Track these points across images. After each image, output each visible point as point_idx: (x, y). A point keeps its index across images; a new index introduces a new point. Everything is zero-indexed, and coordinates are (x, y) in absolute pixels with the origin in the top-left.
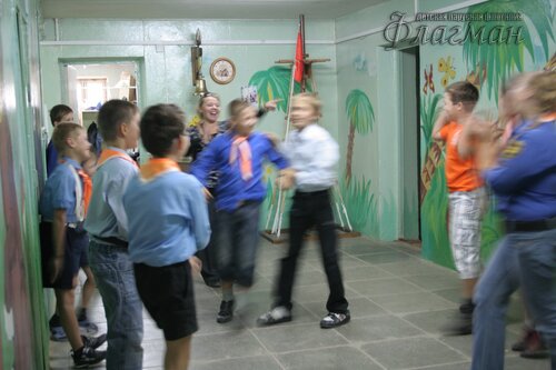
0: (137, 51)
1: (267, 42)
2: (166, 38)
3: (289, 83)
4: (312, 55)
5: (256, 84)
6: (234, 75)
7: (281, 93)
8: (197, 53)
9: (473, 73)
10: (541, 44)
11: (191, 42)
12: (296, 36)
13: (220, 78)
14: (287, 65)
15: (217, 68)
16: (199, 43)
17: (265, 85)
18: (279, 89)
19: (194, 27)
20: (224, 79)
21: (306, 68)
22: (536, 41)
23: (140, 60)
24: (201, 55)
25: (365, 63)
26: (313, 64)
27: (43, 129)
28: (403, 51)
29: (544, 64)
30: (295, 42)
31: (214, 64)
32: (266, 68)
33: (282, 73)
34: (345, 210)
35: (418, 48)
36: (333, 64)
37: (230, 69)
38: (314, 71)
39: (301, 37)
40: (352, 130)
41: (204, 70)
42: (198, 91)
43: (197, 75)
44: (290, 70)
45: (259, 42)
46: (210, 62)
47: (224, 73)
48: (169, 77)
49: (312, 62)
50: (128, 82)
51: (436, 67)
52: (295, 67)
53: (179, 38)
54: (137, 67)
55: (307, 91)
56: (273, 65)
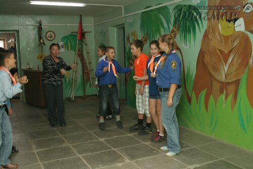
0: (16, 28)
1: (68, 25)
2: (27, 23)
3: (76, 41)
4: (85, 30)
5: (63, 41)
8: (40, 29)
9: (144, 37)
10: (167, 27)
11: (38, 25)
13: (49, 39)
14: (75, 34)
15: (48, 35)
16: (41, 25)
17: (67, 42)
18: (72, 43)
19: (38, 18)
20: (51, 39)
21: (83, 35)
23: (18, 31)
24: (42, 29)
25: (105, 33)
26: (85, 33)
30: (78, 25)
31: (47, 33)
32: (67, 35)
33: (73, 37)
35: (124, 27)
36: (93, 33)
37: (53, 36)
39: (81, 23)
41: (43, 35)
43: (40, 38)
45: (64, 25)
47: (51, 36)
48: (29, 38)
50: (13, 40)
51: (130, 35)
52: (78, 35)
53: (32, 23)
54: (16, 34)
55: (83, 43)
56: (70, 34)
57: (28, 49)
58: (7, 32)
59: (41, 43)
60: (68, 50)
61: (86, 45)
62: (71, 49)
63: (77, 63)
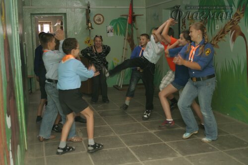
0: (64, 11)
1: (118, 7)
2: (75, 5)
3: (126, 24)
4: (136, 12)
5: (112, 25)
7: (123, 29)
8: (88, 12)
11: (87, 7)
12: (129, 5)
13: (98, 22)
14: (125, 17)
15: (97, 18)
16: (89, 7)
17: (116, 25)
18: (122, 27)
20: (100, 22)
21: (133, 18)
23: (65, 14)
24: (90, 12)
25: (158, 16)
26: (136, 17)
27: (24, 43)
30: (129, 7)
31: (95, 16)
32: (117, 18)
33: (123, 20)
36: (144, 17)
37: (102, 20)
38: (137, 19)
39: (131, 5)
41: (91, 19)
43: (88, 21)
44: (127, 19)
45: (114, 7)
47: (99, 20)
48: (76, 21)
50: (60, 24)
52: (129, 18)
53: (80, 5)
54: (63, 17)
55: (134, 28)
56: (120, 17)
57: (76, 33)
58: (54, 15)
59: (88, 27)
60: (117, 34)
61: (137, 29)
62: (121, 33)
63: (126, 49)
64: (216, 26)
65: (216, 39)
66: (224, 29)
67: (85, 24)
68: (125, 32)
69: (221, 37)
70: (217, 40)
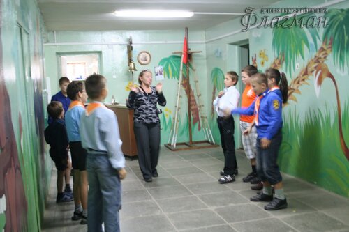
0: (99, 48)
1: (168, 42)
2: (114, 41)
3: (180, 65)
4: (192, 49)
5: (162, 65)
6: (150, 60)
7: (176, 70)
8: (130, 49)
9: (277, 58)
10: (313, 43)
11: (128, 43)
12: (184, 39)
13: (143, 62)
14: (179, 55)
15: (141, 57)
16: (131, 43)
17: (167, 65)
18: (175, 67)
19: (128, 34)
20: (146, 62)
21: (189, 56)
22: (311, 41)
23: (100, 53)
24: (132, 49)
25: (221, 53)
26: (193, 54)
28: (241, 46)
29: (315, 53)
30: (183, 42)
31: (139, 55)
32: (168, 56)
33: (176, 59)
34: (211, 133)
35: (248, 45)
36: (204, 54)
37: (148, 58)
38: (193, 58)
39: (186, 40)
40: (214, 90)
41: (134, 57)
42: (131, 69)
43: (130, 61)
44: (180, 57)
45: (164, 42)
46: (137, 53)
47: (145, 60)
48: (115, 62)
49: (192, 53)
51: (258, 55)
52: (183, 56)
53: (121, 40)
55: (190, 69)
56: (171, 54)
57: (115, 77)
60: (168, 77)
61: (194, 70)
62: (173, 75)
63: (180, 97)
64: (297, 65)
65: (296, 82)
66: (307, 69)
67: (127, 64)
68: (179, 73)
69: (303, 80)
70: (298, 83)
